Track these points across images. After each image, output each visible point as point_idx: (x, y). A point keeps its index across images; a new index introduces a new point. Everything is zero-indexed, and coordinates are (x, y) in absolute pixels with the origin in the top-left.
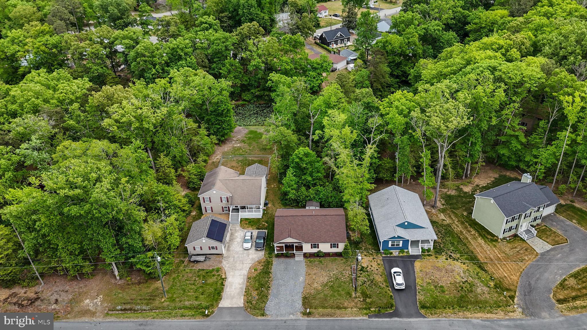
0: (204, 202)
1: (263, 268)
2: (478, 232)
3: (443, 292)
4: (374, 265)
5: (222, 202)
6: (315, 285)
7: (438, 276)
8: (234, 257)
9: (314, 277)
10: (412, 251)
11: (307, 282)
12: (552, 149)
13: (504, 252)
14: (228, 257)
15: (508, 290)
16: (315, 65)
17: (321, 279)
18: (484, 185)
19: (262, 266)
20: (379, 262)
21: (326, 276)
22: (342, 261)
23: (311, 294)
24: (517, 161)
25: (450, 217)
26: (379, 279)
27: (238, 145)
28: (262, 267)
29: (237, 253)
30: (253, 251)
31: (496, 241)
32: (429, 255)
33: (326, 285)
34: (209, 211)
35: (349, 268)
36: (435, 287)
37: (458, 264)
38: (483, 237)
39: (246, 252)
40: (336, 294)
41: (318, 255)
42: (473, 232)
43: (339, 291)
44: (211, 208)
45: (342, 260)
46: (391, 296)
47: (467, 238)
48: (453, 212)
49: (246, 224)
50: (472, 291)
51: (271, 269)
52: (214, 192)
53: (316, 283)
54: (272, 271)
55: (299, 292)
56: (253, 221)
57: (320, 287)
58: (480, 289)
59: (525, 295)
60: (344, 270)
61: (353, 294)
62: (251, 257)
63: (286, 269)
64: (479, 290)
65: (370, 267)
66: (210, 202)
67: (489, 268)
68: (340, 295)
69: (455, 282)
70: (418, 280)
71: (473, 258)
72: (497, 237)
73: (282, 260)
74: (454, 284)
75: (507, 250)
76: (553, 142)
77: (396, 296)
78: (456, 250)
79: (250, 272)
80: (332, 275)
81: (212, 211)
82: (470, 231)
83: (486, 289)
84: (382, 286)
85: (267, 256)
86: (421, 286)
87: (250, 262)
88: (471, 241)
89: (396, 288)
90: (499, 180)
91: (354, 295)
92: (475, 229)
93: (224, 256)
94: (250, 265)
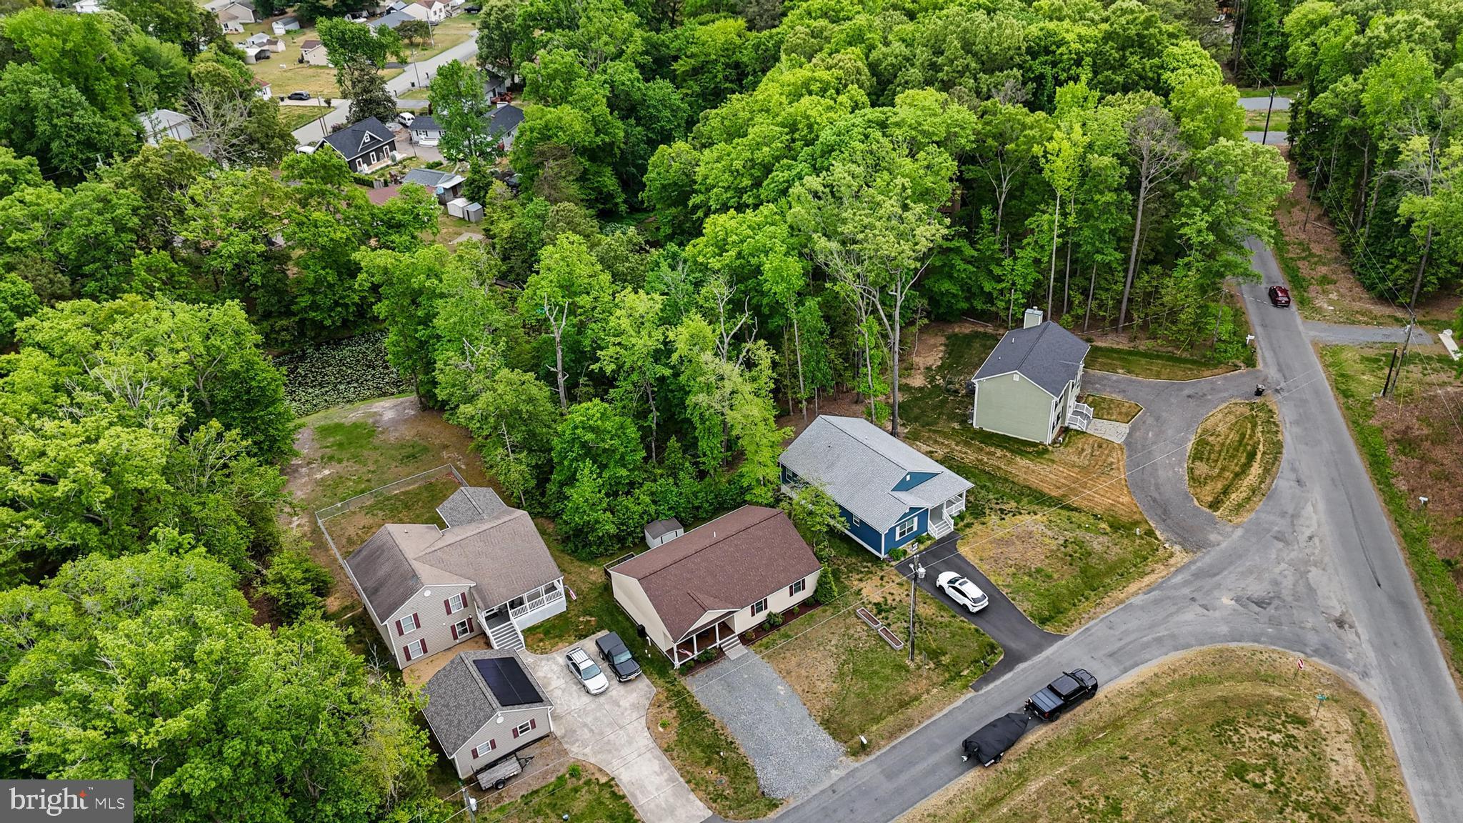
0: (401, 633)
1: (679, 712)
2: (1006, 448)
3: (1050, 577)
4: (891, 587)
5: (449, 612)
6: (822, 687)
7: (1017, 555)
8: (585, 725)
9: (803, 672)
10: (937, 531)
11: (800, 690)
12: (1027, 254)
13: (1073, 466)
14: (571, 732)
15: (1136, 523)
16: (399, 217)
17: (822, 668)
18: (939, 363)
19: (671, 708)
20: (898, 580)
21: (825, 657)
22: (828, 613)
23: (830, 709)
24: (967, 299)
25: (936, 442)
26: (928, 611)
27: (327, 472)
28: (674, 712)
29: (584, 712)
30: (617, 690)
31: (1046, 451)
32: (969, 525)
33: (842, 675)
34: (416, 654)
35: (853, 619)
36: (1030, 576)
37: (1026, 519)
38: (1022, 453)
39: (602, 699)
40: (876, 681)
41: (771, 625)
42: (999, 453)
43: (876, 672)
44: (423, 641)
45: (825, 611)
46: (977, 630)
47: (999, 468)
48: (935, 432)
49: (541, 640)
50: (1090, 554)
51: (698, 705)
52: (427, 593)
53: (818, 683)
54: (703, 707)
55: (804, 718)
56: (554, 627)
57: (835, 686)
58: (1097, 544)
59: (1164, 521)
60: (848, 628)
61: (908, 662)
62: (625, 703)
63: (730, 687)
64: (1097, 547)
65: (890, 598)
66: (418, 626)
67: (1074, 501)
68: (886, 679)
69: (1051, 551)
70: (992, 579)
71: (1040, 499)
72: (1041, 443)
73: (702, 674)
74: (1052, 554)
75: (1075, 458)
76: (1025, 241)
77: (983, 625)
78: (1002, 497)
79: (656, 738)
80: (833, 649)
81: (425, 651)
82: (993, 454)
83: (1104, 539)
84: (946, 620)
85: (661, 682)
86: (1008, 586)
87: (635, 715)
88: (1009, 469)
89: (975, 610)
90: (954, 345)
91: (912, 666)
92: (998, 446)
93: (559, 734)
94: (643, 721)
